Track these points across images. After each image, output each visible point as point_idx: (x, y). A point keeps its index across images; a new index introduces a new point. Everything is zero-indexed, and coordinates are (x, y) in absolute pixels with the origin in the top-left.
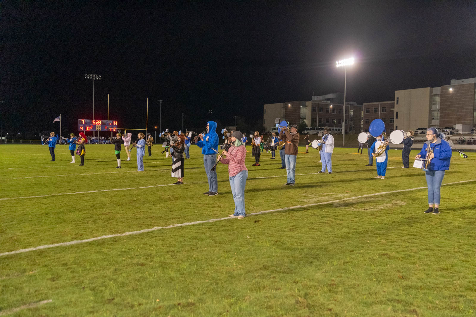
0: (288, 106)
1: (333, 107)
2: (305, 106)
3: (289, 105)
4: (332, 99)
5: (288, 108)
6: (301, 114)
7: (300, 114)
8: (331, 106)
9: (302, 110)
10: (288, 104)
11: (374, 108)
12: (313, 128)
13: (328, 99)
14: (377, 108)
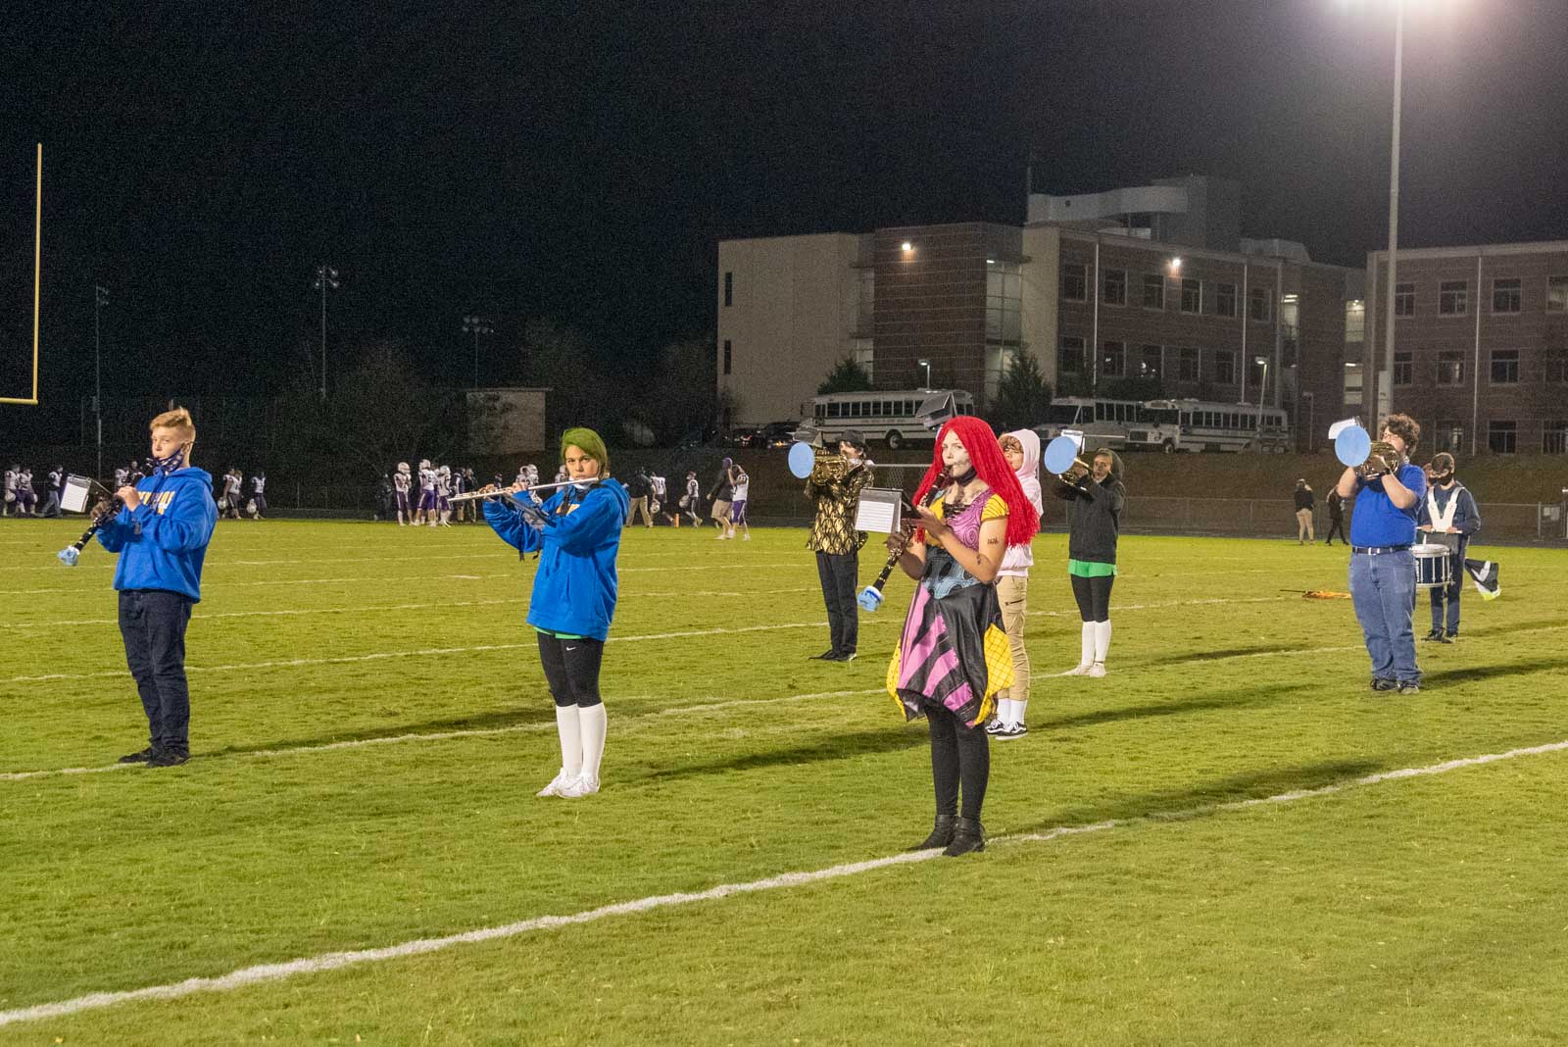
0: (898, 254)
1: (1184, 269)
2: (1013, 258)
3: (907, 248)
4: (1164, 215)
5: (899, 266)
6: (992, 316)
7: (983, 313)
8: (1175, 265)
9: (994, 285)
10: (898, 243)
11: (1446, 286)
12: (1100, 406)
13: (1141, 220)
14: (1463, 286)
